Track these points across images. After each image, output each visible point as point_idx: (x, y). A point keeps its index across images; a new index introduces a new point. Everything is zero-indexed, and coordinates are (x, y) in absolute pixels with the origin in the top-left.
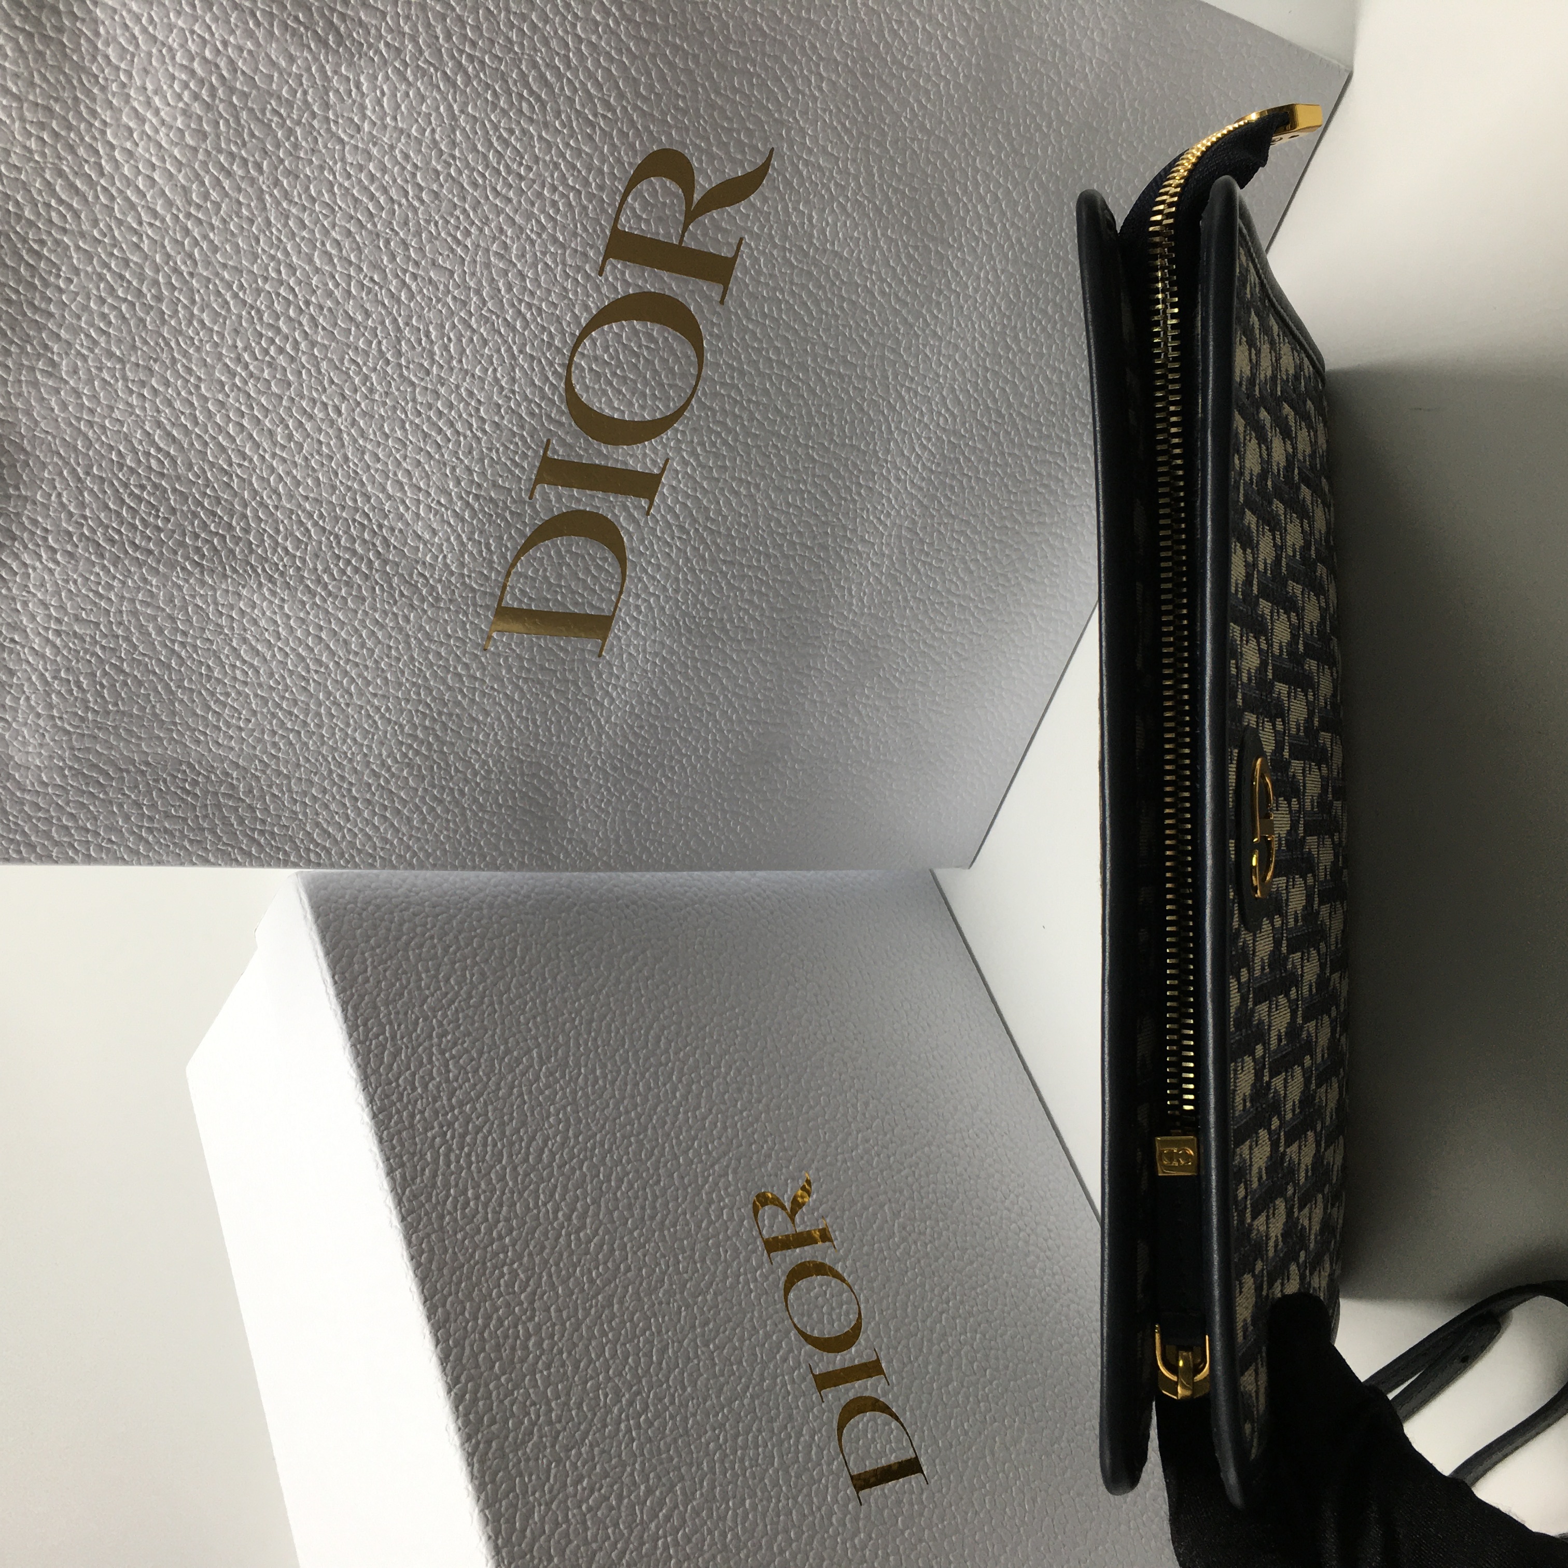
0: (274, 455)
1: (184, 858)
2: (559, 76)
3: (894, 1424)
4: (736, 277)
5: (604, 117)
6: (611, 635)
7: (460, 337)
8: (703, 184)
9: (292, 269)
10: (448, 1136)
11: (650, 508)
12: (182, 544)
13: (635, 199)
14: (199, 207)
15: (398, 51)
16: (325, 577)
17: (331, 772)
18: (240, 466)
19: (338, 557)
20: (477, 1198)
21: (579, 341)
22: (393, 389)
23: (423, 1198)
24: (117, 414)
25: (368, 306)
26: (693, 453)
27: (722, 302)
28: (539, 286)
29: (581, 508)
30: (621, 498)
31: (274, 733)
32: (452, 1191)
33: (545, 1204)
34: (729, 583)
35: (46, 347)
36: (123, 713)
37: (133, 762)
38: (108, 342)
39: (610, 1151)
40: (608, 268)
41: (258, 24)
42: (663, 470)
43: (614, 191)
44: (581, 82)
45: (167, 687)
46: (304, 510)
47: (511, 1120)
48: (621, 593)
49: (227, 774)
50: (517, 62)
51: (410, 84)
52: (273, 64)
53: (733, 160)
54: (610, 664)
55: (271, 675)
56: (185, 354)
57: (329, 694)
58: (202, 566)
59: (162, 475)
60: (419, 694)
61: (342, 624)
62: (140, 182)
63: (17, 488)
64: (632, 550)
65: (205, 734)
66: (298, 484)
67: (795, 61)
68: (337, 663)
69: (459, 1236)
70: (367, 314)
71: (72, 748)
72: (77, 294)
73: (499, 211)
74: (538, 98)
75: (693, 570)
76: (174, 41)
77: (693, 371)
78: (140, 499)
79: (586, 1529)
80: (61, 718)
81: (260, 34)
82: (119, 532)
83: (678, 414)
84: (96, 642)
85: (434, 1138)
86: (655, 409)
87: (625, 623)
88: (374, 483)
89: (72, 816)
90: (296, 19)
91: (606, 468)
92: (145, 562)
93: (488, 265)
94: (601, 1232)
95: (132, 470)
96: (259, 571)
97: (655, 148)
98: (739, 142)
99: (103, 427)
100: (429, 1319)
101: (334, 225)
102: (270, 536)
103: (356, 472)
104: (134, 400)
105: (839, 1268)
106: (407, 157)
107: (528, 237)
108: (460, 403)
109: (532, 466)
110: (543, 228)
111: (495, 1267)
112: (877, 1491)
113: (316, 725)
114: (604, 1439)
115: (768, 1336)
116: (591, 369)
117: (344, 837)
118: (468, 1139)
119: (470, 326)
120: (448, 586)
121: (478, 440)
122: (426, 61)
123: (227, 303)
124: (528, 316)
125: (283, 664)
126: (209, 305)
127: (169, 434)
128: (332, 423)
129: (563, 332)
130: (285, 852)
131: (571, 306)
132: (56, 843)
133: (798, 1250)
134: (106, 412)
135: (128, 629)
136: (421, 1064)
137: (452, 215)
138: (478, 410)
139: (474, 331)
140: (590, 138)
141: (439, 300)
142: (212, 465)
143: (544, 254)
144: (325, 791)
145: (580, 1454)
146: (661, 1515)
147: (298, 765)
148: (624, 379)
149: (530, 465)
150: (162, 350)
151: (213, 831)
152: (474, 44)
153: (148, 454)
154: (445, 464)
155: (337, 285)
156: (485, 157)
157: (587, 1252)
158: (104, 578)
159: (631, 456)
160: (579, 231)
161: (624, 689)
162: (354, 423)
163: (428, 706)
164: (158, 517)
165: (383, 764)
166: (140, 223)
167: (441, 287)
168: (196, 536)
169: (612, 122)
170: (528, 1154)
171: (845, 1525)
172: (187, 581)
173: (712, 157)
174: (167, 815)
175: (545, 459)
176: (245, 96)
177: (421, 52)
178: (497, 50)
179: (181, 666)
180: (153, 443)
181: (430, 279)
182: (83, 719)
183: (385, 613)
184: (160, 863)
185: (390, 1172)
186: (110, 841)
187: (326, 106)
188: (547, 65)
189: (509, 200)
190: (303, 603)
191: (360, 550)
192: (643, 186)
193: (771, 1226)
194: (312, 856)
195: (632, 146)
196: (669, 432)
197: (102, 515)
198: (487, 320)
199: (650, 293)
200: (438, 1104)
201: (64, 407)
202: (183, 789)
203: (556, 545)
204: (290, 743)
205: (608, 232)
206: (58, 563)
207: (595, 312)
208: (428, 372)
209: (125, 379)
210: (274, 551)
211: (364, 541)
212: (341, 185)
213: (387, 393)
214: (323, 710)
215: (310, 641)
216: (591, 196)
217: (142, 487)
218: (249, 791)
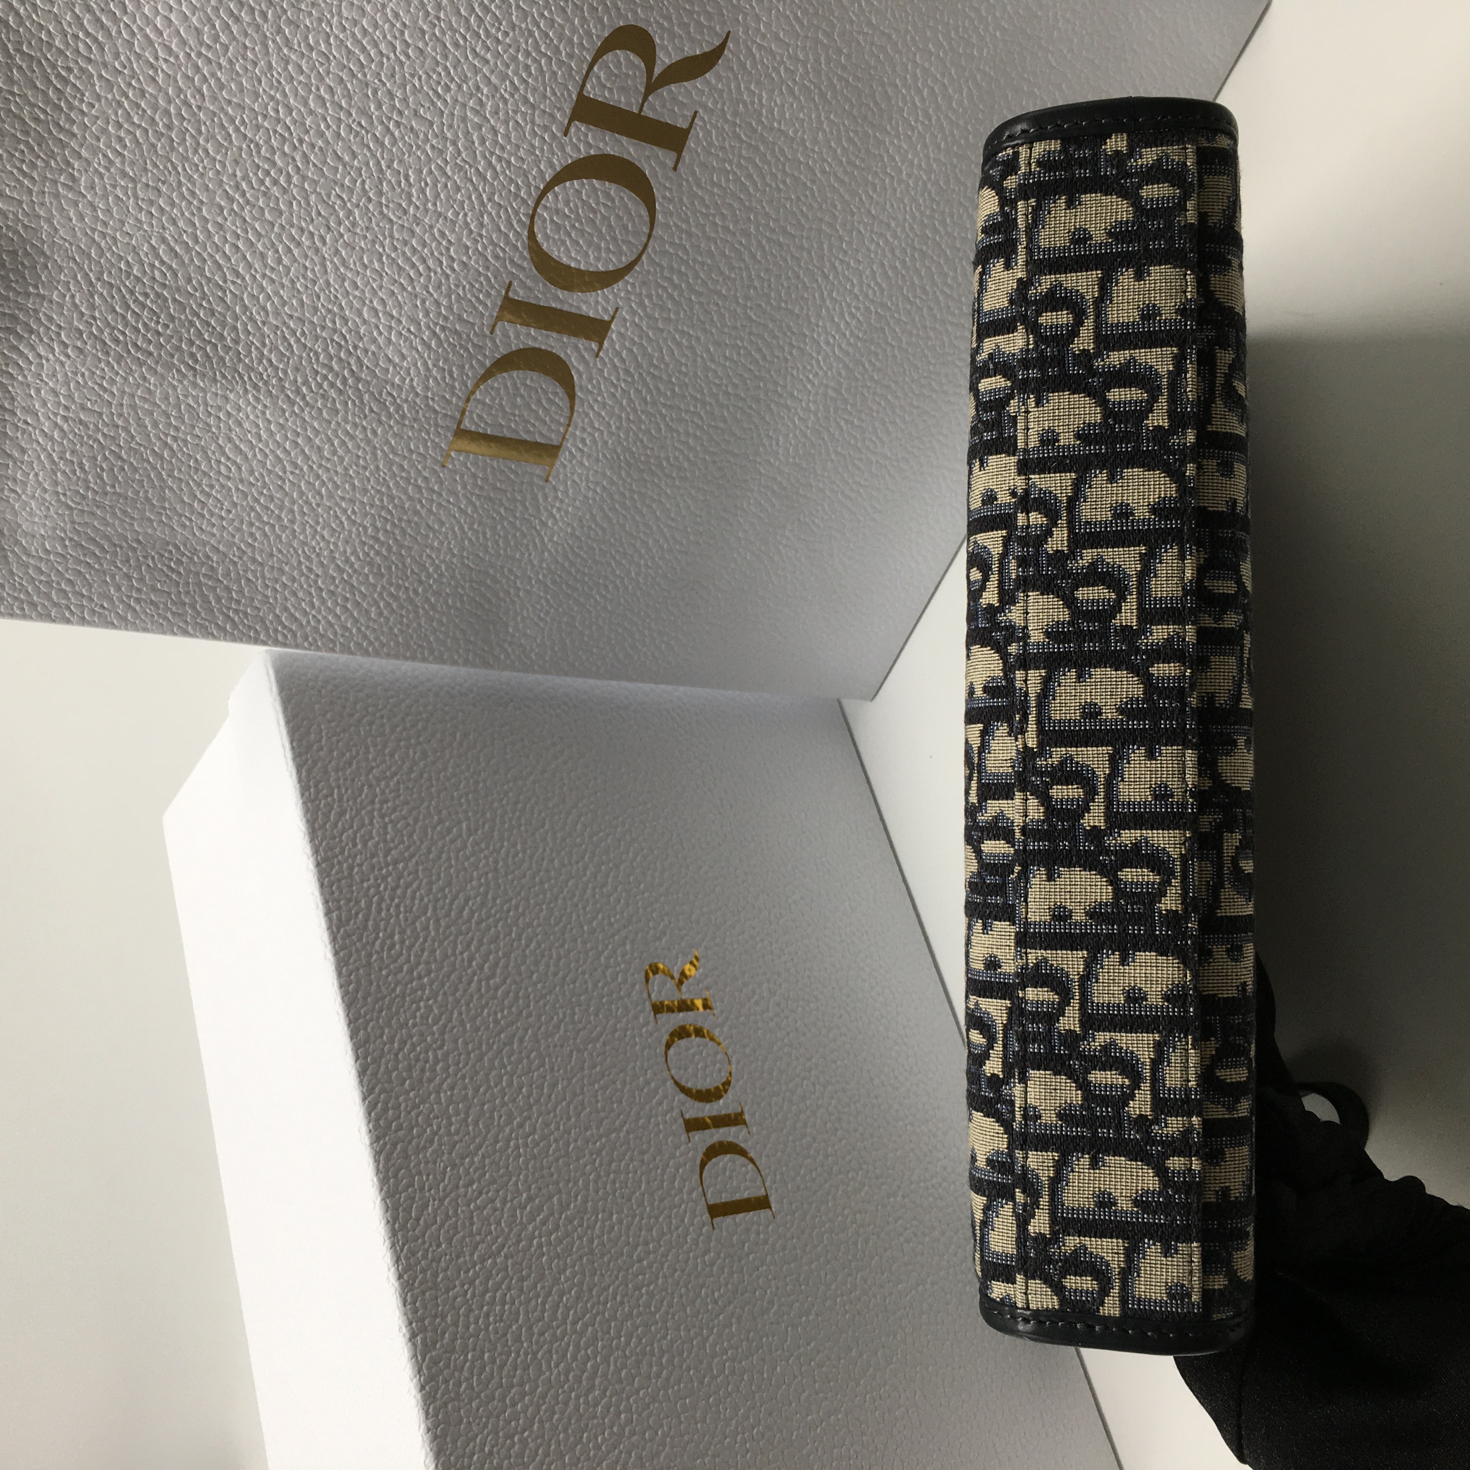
0: (264, 276)
1: (167, 628)
3: (751, 1166)
4: (689, 147)
6: (558, 464)
7: (436, 182)
8: (664, 59)
9: (289, 110)
10: (382, 888)
11: (599, 350)
12: (179, 348)
13: (600, 69)
14: (209, 47)
16: (304, 389)
17: (300, 563)
18: (233, 283)
19: (317, 372)
20: (402, 942)
21: (543, 194)
22: (374, 225)
23: (354, 938)
24: (127, 228)
25: (354, 148)
26: (641, 304)
27: (675, 168)
28: (510, 142)
29: (537, 346)
30: (573, 340)
31: (251, 524)
32: (381, 935)
33: (461, 953)
34: (667, 425)
35: (68, 164)
36: (119, 495)
37: (126, 540)
38: (123, 163)
39: (523, 914)
42: (613, 318)
43: (582, 60)
45: (159, 475)
46: (288, 327)
47: (439, 879)
48: (569, 425)
49: (208, 557)
53: (692, 40)
54: (555, 489)
55: (252, 473)
56: (190, 178)
57: (302, 493)
58: (195, 370)
59: (164, 286)
60: (382, 501)
61: (317, 432)
62: (159, 22)
63: (37, 287)
64: (581, 388)
65: (191, 520)
66: (284, 303)
68: (311, 467)
69: (384, 972)
70: (354, 155)
71: (73, 522)
72: (97, 118)
73: (476, 71)
75: (635, 410)
77: (646, 230)
78: (143, 306)
79: (472, 1224)
80: (65, 495)
82: (123, 333)
83: (629, 268)
84: (98, 429)
85: (369, 889)
86: (608, 261)
87: (571, 453)
88: (351, 308)
89: (70, 582)
91: (561, 311)
92: (145, 363)
93: (464, 119)
94: (508, 981)
95: (138, 279)
96: (246, 378)
97: (621, 24)
98: (698, 23)
99: (114, 239)
100: (352, 1038)
101: (328, 73)
102: (257, 348)
103: (336, 297)
104: (143, 217)
105: (716, 1032)
106: (397, 15)
107: (502, 96)
108: (432, 242)
109: (494, 304)
110: (516, 89)
111: (413, 1002)
112: (729, 1219)
113: (289, 520)
114: (495, 1152)
115: (647, 1083)
116: (552, 220)
117: (308, 622)
118: (399, 892)
119: (446, 174)
120: (413, 406)
121: (447, 277)
123: (230, 136)
124: (498, 168)
125: (263, 464)
126: (214, 137)
127: (172, 250)
128: (317, 250)
129: (529, 185)
130: (256, 631)
131: (537, 162)
132: (55, 605)
133: (681, 1014)
134: (118, 225)
135: (127, 421)
136: (363, 825)
137: (434, 71)
138: (448, 249)
139: (448, 177)
140: (563, 10)
141: (418, 147)
142: (209, 280)
143: (515, 112)
144: (294, 580)
145: (472, 1163)
146: (538, 1219)
147: (272, 555)
148: (582, 232)
149: (493, 303)
150: (170, 173)
151: (193, 607)
153: (152, 266)
154: (416, 296)
155: (328, 127)
156: (467, 20)
157: (494, 997)
158: (109, 374)
159: (585, 303)
160: (548, 94)
161: (566, 512)
162: (337, 252)
163: (390, 512)
164: (158, 323)
165: (347, 561)
166: (157, 58)
167: (421, 136)
168: (192, 343)
170: (450, 910)
171: (697, 1244)
172: (181, 382)
173: (673, 36)
174: (154, 589)
175: (506, 298)
179: (172, 457)
180: (157, 256)
181: (412, 128)
182: (84, 497)
183: (355, 425)
184: (145, 630)
185: (328, 913)
186: (102, 606)
189: (487, 62)
190: (284, 411)
191: (336, 367)
192: (609, 57)
193: (660, 992)
194: (280, 638)
195: (601, 21)
196: (620, 283)
197: (109, 318)
198: (461, 168)
199: (609, 155)
200: (375, 860)
201: (81, 218)
202: (169, 567)
203: (512, 377)
204: (266, 535)
205: (574, 97)
206: (68, 357)
207: (558, 169)
208: (405, 212)
209: (136, 197)
210: (260, 362)
211: (340, 359)
212: (336, 37)
213: (367, 228)
214: (295, 508)
215: (288, 445)
216: (561, 63)
217: (146, 295)
218: (227, 574)
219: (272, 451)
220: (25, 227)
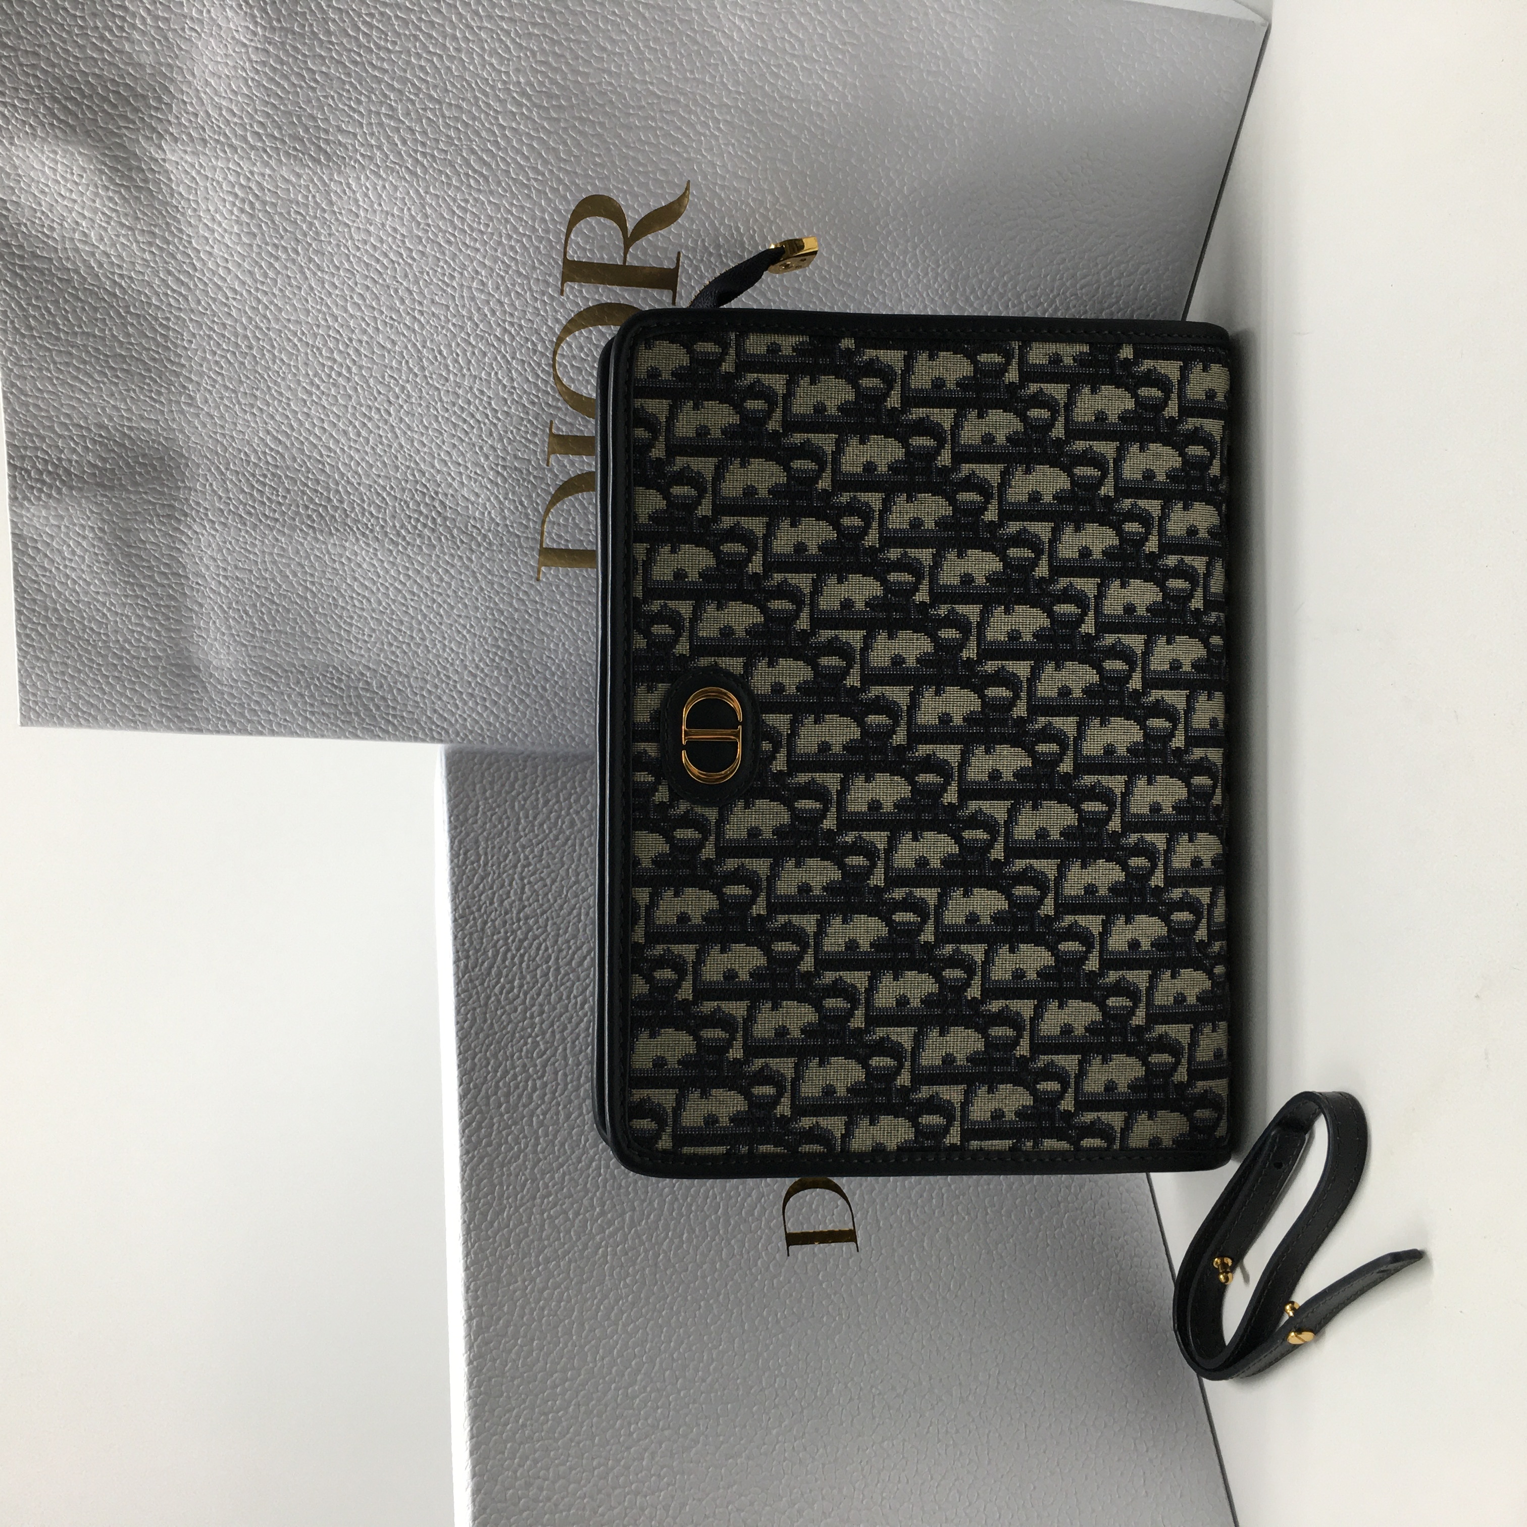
0: (350, 447)
1: (340, 733)
2: (494, 156)
4: (682, 282)
5: (536, 180)
7: (464, 352)
8: (632, 219)
9: (335, 317)
12: (297, 513)
13: (577, 236)
14: (263, 283)
15: (371, 158)
16: (403, 531)
17: (438, 673)
18: (328, 456)
19: (410, 517)
20: (521, 987)
21: (558, 345)
22: (424, 394)
23: (478, 982)
24: (239, 428)
25: (393, 337)
28: (516, 309)
31: (391, 644)
32: (500, 980)
33: (575, 997)
35: (184, 387)
36: (280, 632)
37: (294, 666)
38: (223, 380)
40: (567, 289)
41: (270, 157)
43: (557, 233)
44: (511, 158)
45: (307, 612)
46: (379, 485)
49: (362, 674)
50: (459, 151)
51: (384, 179)
52: (287, 181)
53: (655, 195)
55: (380, 603)
56: (275, 383)
57: (425, 616)
58: (313, 528)
59: (276, 467)
60: (493, 615)
61: (422, 565)
62: (221, 271)
63: (183, 482)
65: (341, 645)
66: (371, 466)
67: (690, 112)
68: (426, 594)
70: (394, 343)
71: (249, 656)
72: (197, 350)
73: (471, 259)
74: (481, 174)
76: (219, 176)
78: (264, 484)
79: (543, 1230)
80: (238, 635)
81: (273, 163)
82: (254, 507)
84: (252, 582)
85: (498, 940)
88: (425, 462)
89: (257, 702)
90: (295, 149)
92: (274, 527)
93: (473, 298)
95: (256, 465)
96: (355, 529)
97: (584, 196)
98: (656, 180)
99: (232, 437)
101: (356, 284)
102: (358, 505)
103: (410, 455)
104: (248, 417)
106: (395, 230)
107: (498, 274)
108: (475, 399)
109: (543, 441)
110: (509, 266)
112: (807, 1248)
113: (420, 638)
114: (576, 1170)
116: (572, 366)
117: (457, 721)
119: (470, 343)
120: (497, 534)
121: (495, 425)
122: (392, 162)
123: (296, 345)
124: (513, 331)
125: (387, 595)
126: (284, 348)
127: (276, 438)
128: (386, 422)
129: (543, 341)
130: (414, 731)
131: (545, 321)
132: (249, 721)
134: (232, 427)
135: (272, 573)
137: (438, 266)
138: (490, 403)
139: (473, 347)
140: (529, 197)
141: (443, 327)
142: (309, 457)
143: (514, 285)
144: (436, 687)
145: (553, 1176)
146: (607, 1231)
147: (413, 668)
149: (541, 441)
150: (260, 381)
151: (358, 714)
152: (424, 144)
153: (265, 453)
154: (474, 445)
155: (368, 325)
156: (452, 222)
158: (249, 539)
160: (537, 265)
162: (401, 420)
163: (503, 623)
164: (278, 495)
165: (477, 667)
166: (227, 298)
167: (442, 318)
168: (307, 507)
169: (543, 183)
170: (573, 960)
171: (768, 1268)
172: (305, 539)
173: (635, 196)
174: (323, 703)
176: (274, 205)
177: (387, 156)
178: (442, 145)
179: (314, 598)
180: (266, 445)
181: (433, 314)
182: (253, 636)
183: (452, 555)
184: (323, 736)
185: (456, 961)
186: (285, 720)
187: (331, 203)
188: (482, 150)
189: (478, 250)
190: (391, 551)
191: (424, 511)
192: (582, 224)
194: (435, 735)
195: (564, 198)
197: (241, 497)
198: (482, 338)
199: (607, 304)
200: (508, 916)
201: (204, 425)
202: (333, 685)
203: (577, 499)
204: (405, 653)
205: (560, 263)
206: (217, 530)
207: (564, 323)
208: (447, 380)
209: (239, 403)
210: (363, 515)
211: (427, 504)
212: (354, 256)
213: (420, 398)
214: (423, 627)
215: (402, 577)
216: (540, 239)
217: (265, 476)
218: (381, 686)
219: (391, 585)
220: (166, 439)
